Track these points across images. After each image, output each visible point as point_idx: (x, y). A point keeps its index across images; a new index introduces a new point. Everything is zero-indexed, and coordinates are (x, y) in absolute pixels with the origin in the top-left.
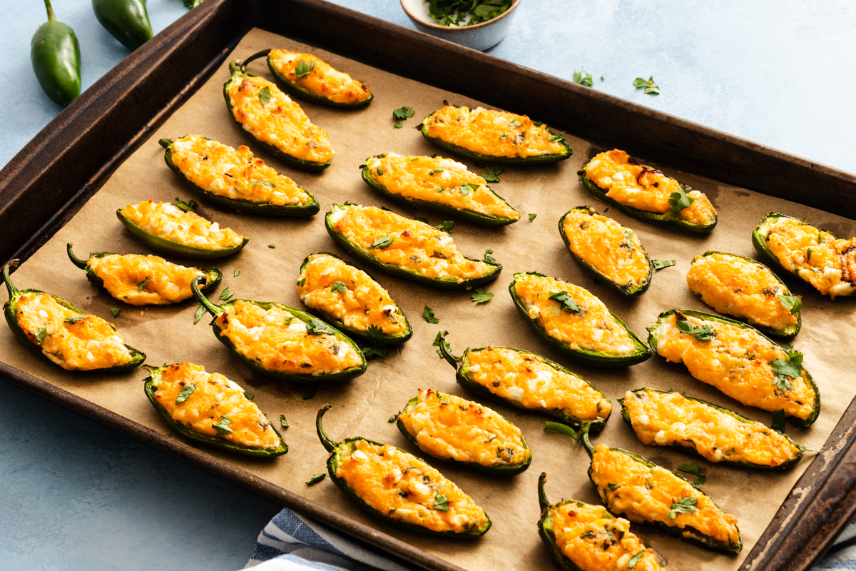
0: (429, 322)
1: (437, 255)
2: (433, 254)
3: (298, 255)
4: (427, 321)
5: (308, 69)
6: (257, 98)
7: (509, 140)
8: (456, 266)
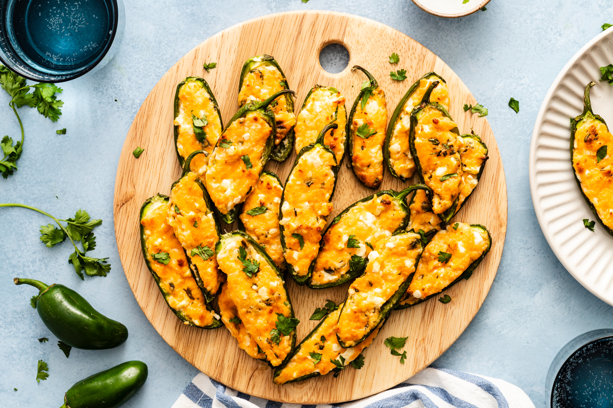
1: (188, 292)
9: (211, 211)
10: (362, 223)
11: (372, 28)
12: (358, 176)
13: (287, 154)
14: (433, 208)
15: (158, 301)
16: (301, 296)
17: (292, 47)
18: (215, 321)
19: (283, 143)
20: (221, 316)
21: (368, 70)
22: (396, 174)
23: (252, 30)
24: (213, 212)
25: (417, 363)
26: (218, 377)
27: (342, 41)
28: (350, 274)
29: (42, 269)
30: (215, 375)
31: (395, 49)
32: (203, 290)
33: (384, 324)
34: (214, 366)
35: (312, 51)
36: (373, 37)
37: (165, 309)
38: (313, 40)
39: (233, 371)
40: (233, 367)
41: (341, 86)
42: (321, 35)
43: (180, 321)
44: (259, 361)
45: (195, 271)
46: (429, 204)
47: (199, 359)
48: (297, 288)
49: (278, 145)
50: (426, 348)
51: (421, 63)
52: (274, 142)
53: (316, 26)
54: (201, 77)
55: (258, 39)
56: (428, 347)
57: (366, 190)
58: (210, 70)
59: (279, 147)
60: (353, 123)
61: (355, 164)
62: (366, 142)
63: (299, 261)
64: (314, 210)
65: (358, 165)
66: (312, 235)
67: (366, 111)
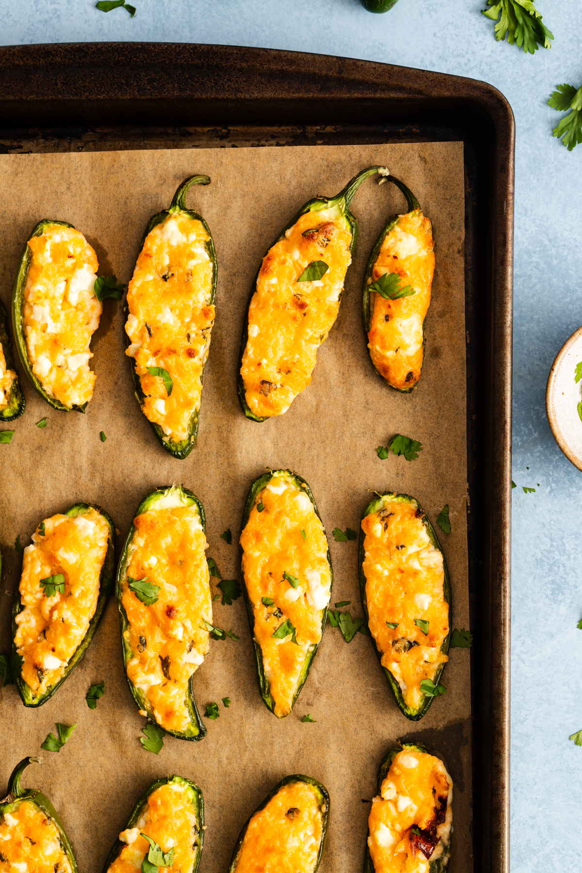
0: (87, 698)
1: (165, 663)
2: (164, 657)
3: (105, 478)
4: (88, 694)
5: (390, 293)
6: (306, 264)
7: (393, 633)
8: (161, 693)
12: (378, 368)
29: (41, 14)
60: (374, 274)
61: (372, 345)
62: (393, 308)
63: (171, 417)
64: (183, 322)
65: (378, 347)
66: (182, 366)
67: (396, 253)
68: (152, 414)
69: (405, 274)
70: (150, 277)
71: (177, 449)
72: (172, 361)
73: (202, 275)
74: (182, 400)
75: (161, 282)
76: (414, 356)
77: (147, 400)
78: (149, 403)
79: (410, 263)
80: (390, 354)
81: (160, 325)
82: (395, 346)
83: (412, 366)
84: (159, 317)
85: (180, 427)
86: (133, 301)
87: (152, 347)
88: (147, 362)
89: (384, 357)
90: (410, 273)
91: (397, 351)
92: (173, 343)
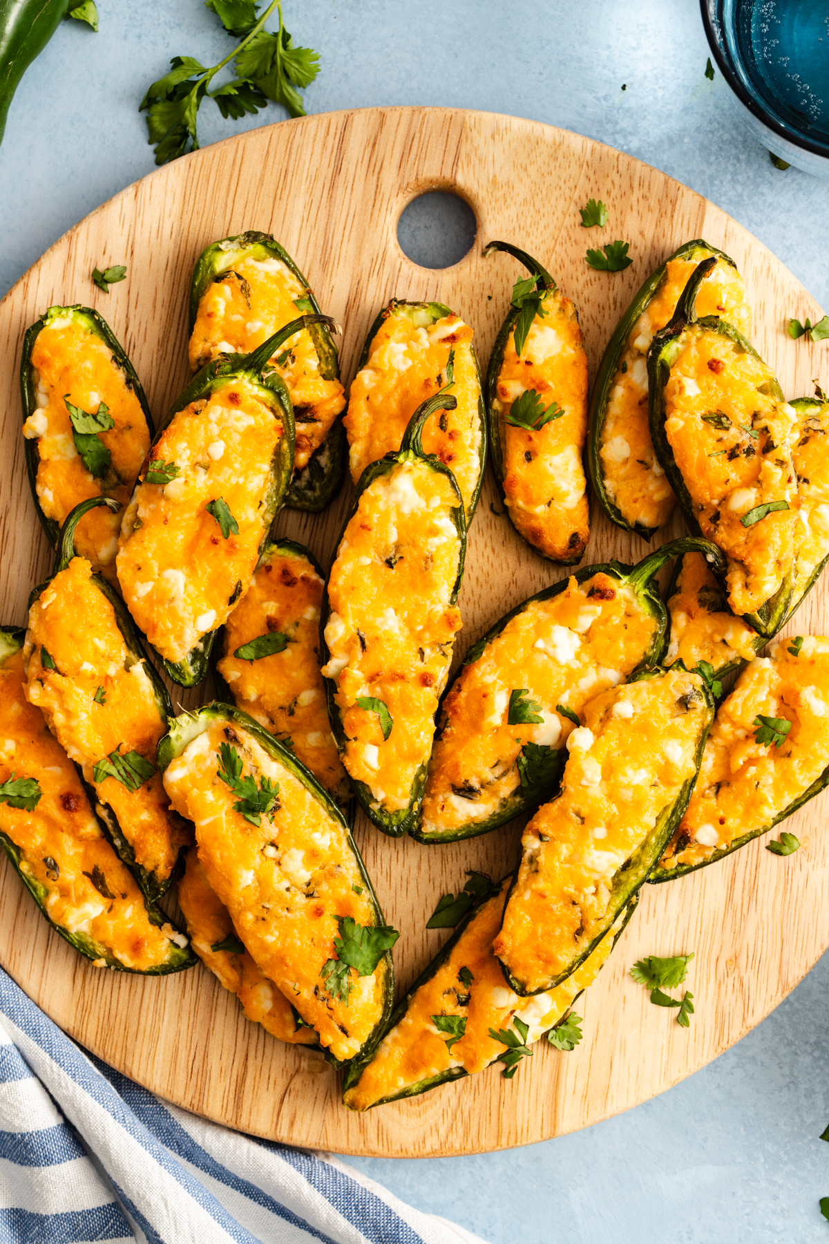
5: (531, 420)
9: (141, 657)
10: (545, 657)
11: (529, 141)
12: (523, 533)
13: (329, 490)
14: (728, 600)
15: (22, 909)
16: (400, 867)
17: (322, 206)
18: (177, 951)
19: (318, 462)
20: (189, 937)
21: (528, 250)
22: (625, 520)
23: (213, 173)
24: (143, 660)
25: (723, 1022)
26: (195, 1102)
27: (452, 181)
28: (522, 797)
30: (189, 1098)
31: (595, 190)
32: (134, 870)
33: (626, 920)
34: (182, 1076)
35: (376, 213)
36: (532, 163)
37: (41, 930)
38: (375, 184)
39: (233, 1084)
40: (235, 1072)
41: (458, 299)
42: (394, 170)
43: (84, 960)
44: (301, 1049)
45: (108, 822)
46: (717, 591)
47: (143, 1058)
48: (387, 846)
49: (304, 468)
50: (746, 981)
51: (666, 221)
52: (293, 459)
53: (380, 148)
54: (87, 304)
55: (231, 194)
56: (749, 977)
57: (548, 569)
58: (109, 286)
59: (306, 474)
60: (499, 392)
61: (512, 499)
62: (535, 440)
63: (386, 774)
64: (412, 630)
65: (520, 503)
66: (410, 699)
67: (529, 357)
68: (358, 767)
69: (547, 386)
70: (366, 561)
71: (390, 822)
72: (394, 690)
73: (446, 560)
74: (405, 748)
75: (383, 569)
76: (576, 508)
77: (352, 745)
78: (355, 751)
79: (551, 368)
80: (540, 510)
81: (379, 633)
82: (547, 498)
83: (575, 524)
84: (379, 621)
85: (400, 791)
86: (338, 597)
87: (365, 667)
88: (355, 689)
89: (531, 516)
90: (554, 383)
91: (549, 504)
92: (398, 662)
